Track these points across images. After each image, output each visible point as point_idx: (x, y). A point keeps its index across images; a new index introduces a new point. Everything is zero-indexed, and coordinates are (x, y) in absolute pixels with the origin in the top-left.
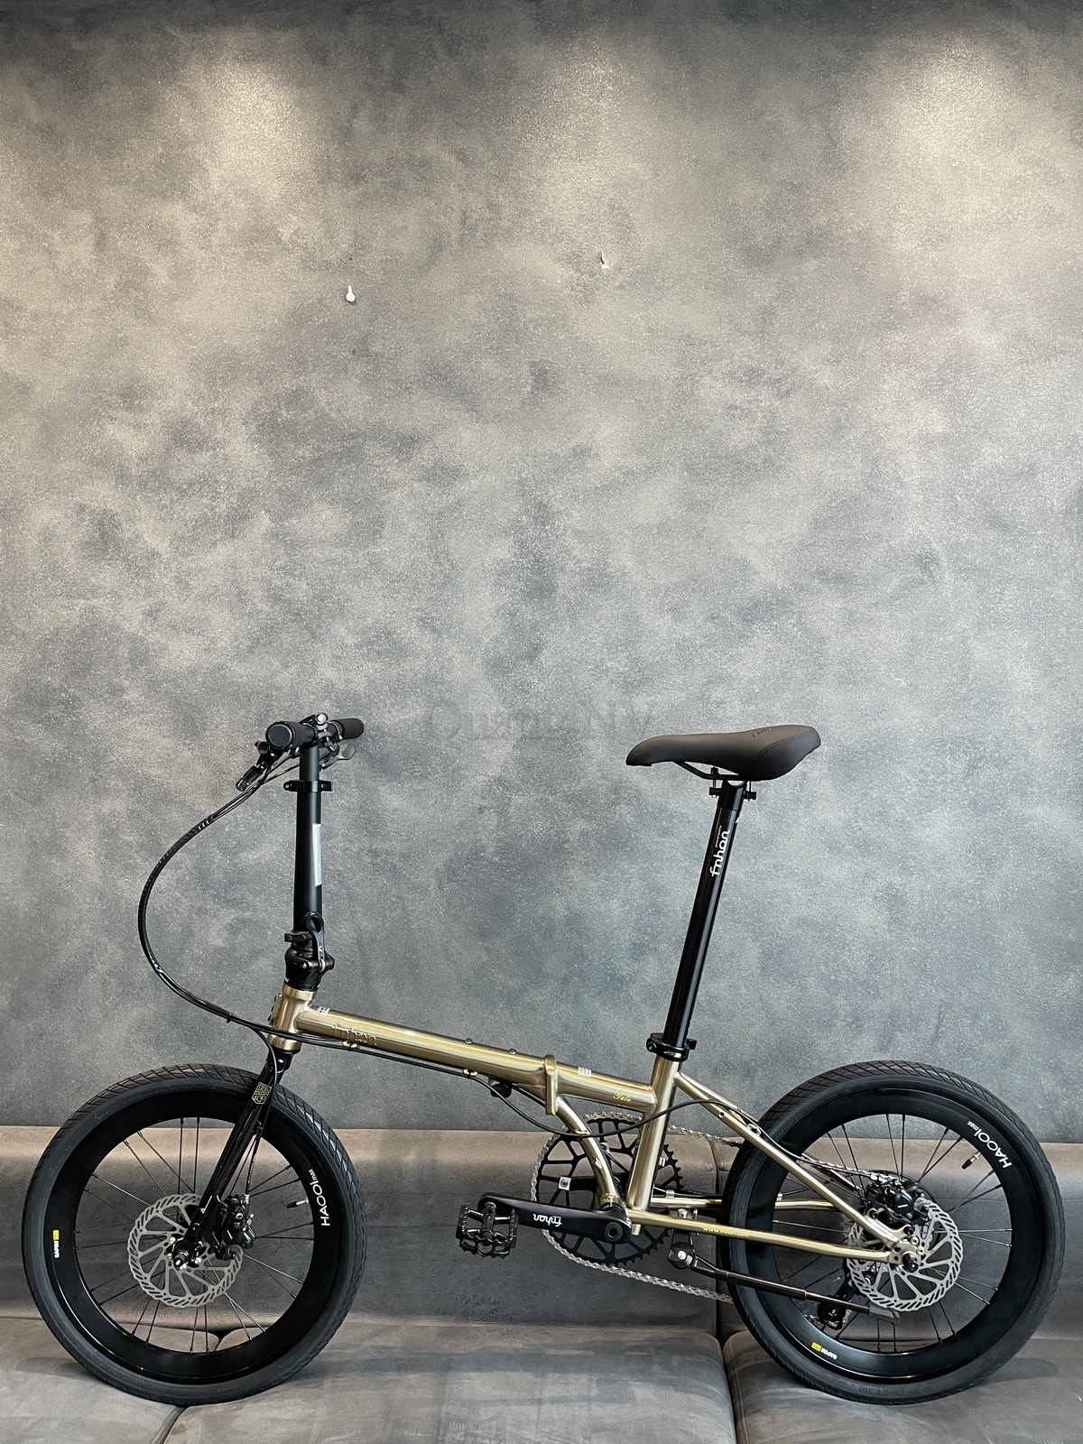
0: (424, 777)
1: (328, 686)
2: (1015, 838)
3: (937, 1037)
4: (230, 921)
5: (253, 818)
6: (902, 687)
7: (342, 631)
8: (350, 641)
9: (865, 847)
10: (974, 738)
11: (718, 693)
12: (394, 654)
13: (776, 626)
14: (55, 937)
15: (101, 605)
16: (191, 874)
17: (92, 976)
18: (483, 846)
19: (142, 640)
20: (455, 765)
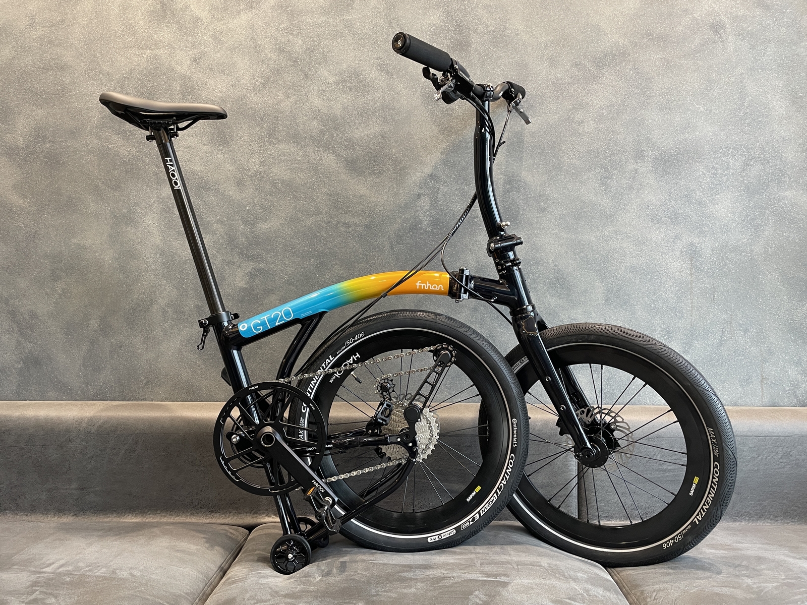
0: (381, 173)
1: (316, 111)
2: (773, 212)
3: (721, 343)
4: (250, 270)
5: (266, 200)
6: (701, 112)
7: (326, 73)
8: (331, 80)
9: (675, 218)
10: (748, 145)
11: (579, 116)
12: (360, 89)
13: (618, 70)
14: (130, 280)
15: (161, 54)
16: (223, 238)
17: (155, 307)
18: (421, 220)
19: (189, 78)
20: (401, 165)
